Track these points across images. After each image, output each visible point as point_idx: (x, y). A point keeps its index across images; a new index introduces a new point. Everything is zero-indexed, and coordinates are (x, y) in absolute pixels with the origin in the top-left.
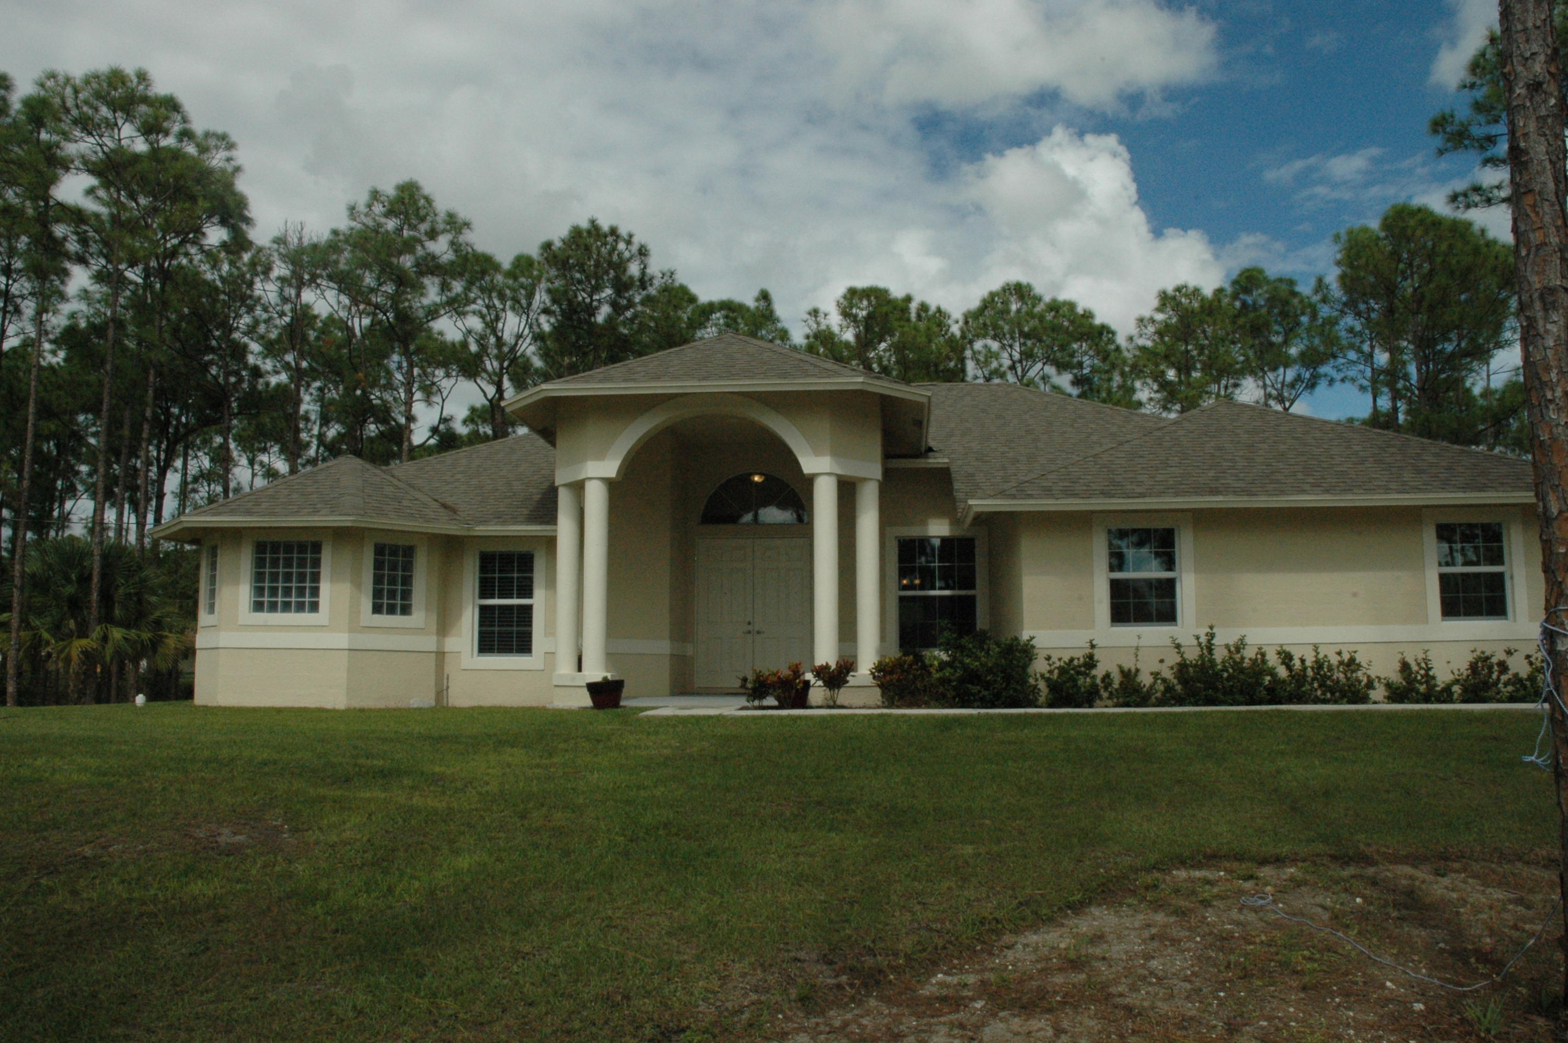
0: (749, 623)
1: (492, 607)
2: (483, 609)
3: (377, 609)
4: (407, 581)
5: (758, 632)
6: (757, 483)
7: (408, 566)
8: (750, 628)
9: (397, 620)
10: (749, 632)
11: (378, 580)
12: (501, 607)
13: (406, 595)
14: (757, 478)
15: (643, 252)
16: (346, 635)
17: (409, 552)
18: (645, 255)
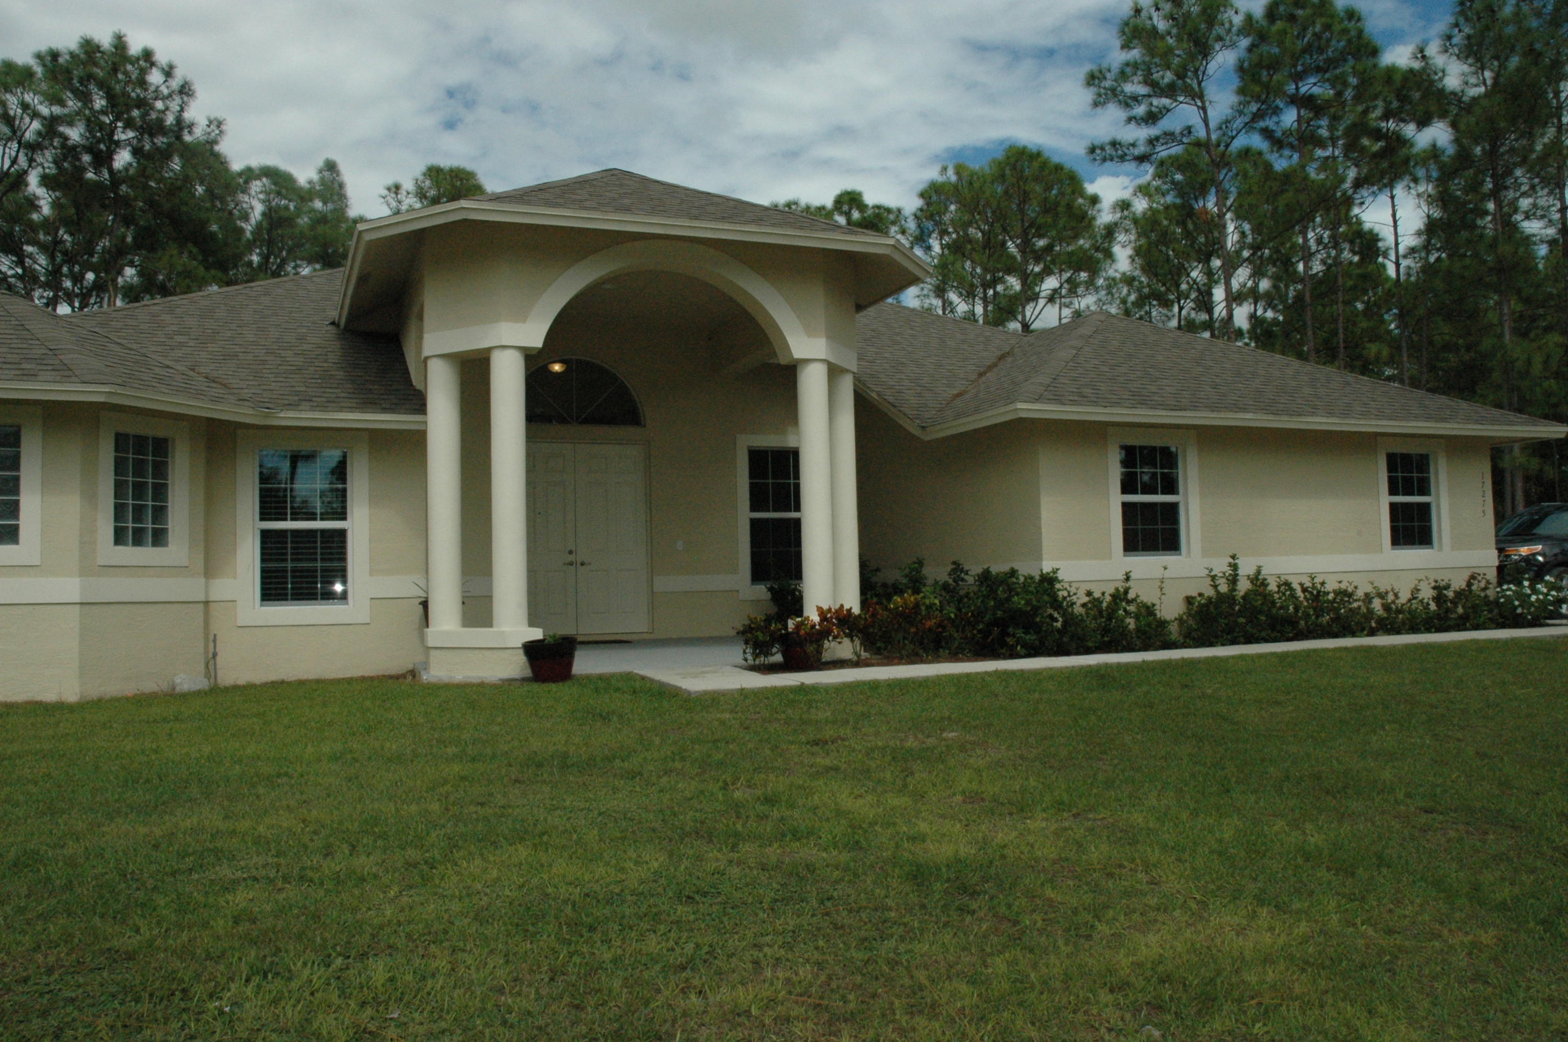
0: (571, 552)
1: (282, 533)
2: (266, 535)
3: (119, 538)
4: (160, 492)
5: (582, 564)
6: (557, 373)
7: (161, 469)
8: (571, 558)
9: (146, 554)
10: (571, 564)
11: (119, 489)
12: (296, 533)
13: (160, 513)
14: (557, 368)
15: (185, 90)
16: (77, 580)
17: (161, 447)
18: (188, 95)
